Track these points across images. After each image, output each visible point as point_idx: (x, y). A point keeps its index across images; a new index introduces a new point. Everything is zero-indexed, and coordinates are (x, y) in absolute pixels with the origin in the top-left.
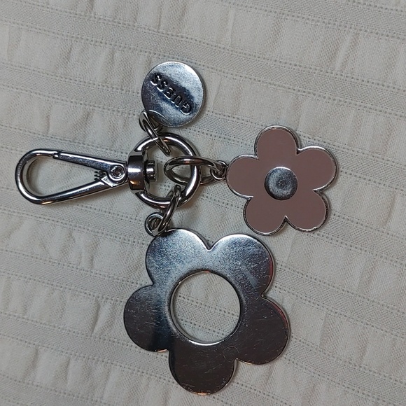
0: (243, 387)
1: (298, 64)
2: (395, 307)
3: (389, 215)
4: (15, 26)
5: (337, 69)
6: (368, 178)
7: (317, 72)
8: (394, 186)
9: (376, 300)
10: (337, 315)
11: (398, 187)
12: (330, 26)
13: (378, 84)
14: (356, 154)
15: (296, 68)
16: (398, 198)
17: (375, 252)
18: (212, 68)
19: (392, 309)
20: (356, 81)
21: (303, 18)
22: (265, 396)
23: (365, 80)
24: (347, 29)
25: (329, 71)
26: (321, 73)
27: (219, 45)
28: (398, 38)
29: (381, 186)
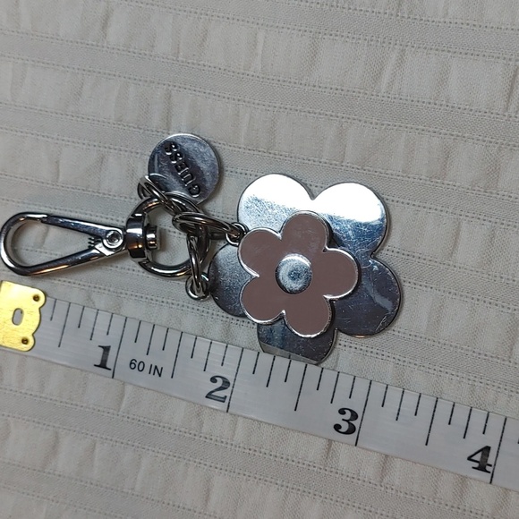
0: (300, 465)
1: (339, 87)
2: (470, 348)
3: (455, 244)
4: (20, 61)
5: (383, 90)
6: (428, 205)
7: (361, 95)
8: (458, 212)
9: (447, 342)
10: (405, 364)
11: (462, 213)
12: (372, 43)
13: (430, 103)
14: (412, 180)
15: (337, 92)
16: (464, 225)
17: (442, 289)
18: (239, 100)
19: (467, 350)
20: (404, 102)
21: (342, 36)
22: (327, 473)
23: (415, 99)
24: (391, 46)
25: (374, 93)
26: (366, 96)
27: (248, 72)
28: (449, 51)
29: (443, 214)
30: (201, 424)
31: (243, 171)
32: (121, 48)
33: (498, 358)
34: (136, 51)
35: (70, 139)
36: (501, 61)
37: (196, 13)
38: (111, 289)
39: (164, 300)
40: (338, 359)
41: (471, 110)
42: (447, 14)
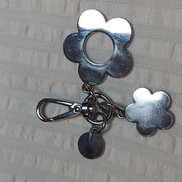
30: (64, 173)
31: (76, 83)
32: (33, 39)
33: (168, 154)
34: (38, 40)
35: (14, 72)
36: (169, 42)
37: (59, 26)
38: (31, 125)
39: (50, 128)
40: (110, 150)
41: (158, 60)
42: (149, 23)
